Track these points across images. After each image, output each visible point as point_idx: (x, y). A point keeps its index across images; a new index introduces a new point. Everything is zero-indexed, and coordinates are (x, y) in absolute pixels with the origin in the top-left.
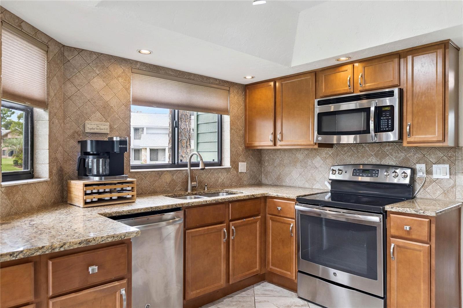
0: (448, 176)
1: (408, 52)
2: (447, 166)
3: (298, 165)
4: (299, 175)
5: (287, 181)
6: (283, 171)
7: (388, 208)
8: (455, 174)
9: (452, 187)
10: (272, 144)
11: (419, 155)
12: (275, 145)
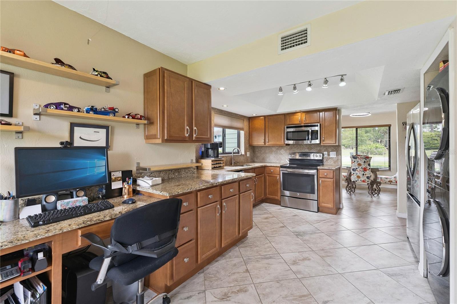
0: (335, 156)
1: (323, 110)
2: (335, 152)
3: (273, 153)
4: (273, 157)
5: (268, 160)
6: (266, 155)
7: (318, 167)
8: (338, 155)
9: (337, 160)
10: (264, 144)
11: (324, 149)
12: (265, 144)
